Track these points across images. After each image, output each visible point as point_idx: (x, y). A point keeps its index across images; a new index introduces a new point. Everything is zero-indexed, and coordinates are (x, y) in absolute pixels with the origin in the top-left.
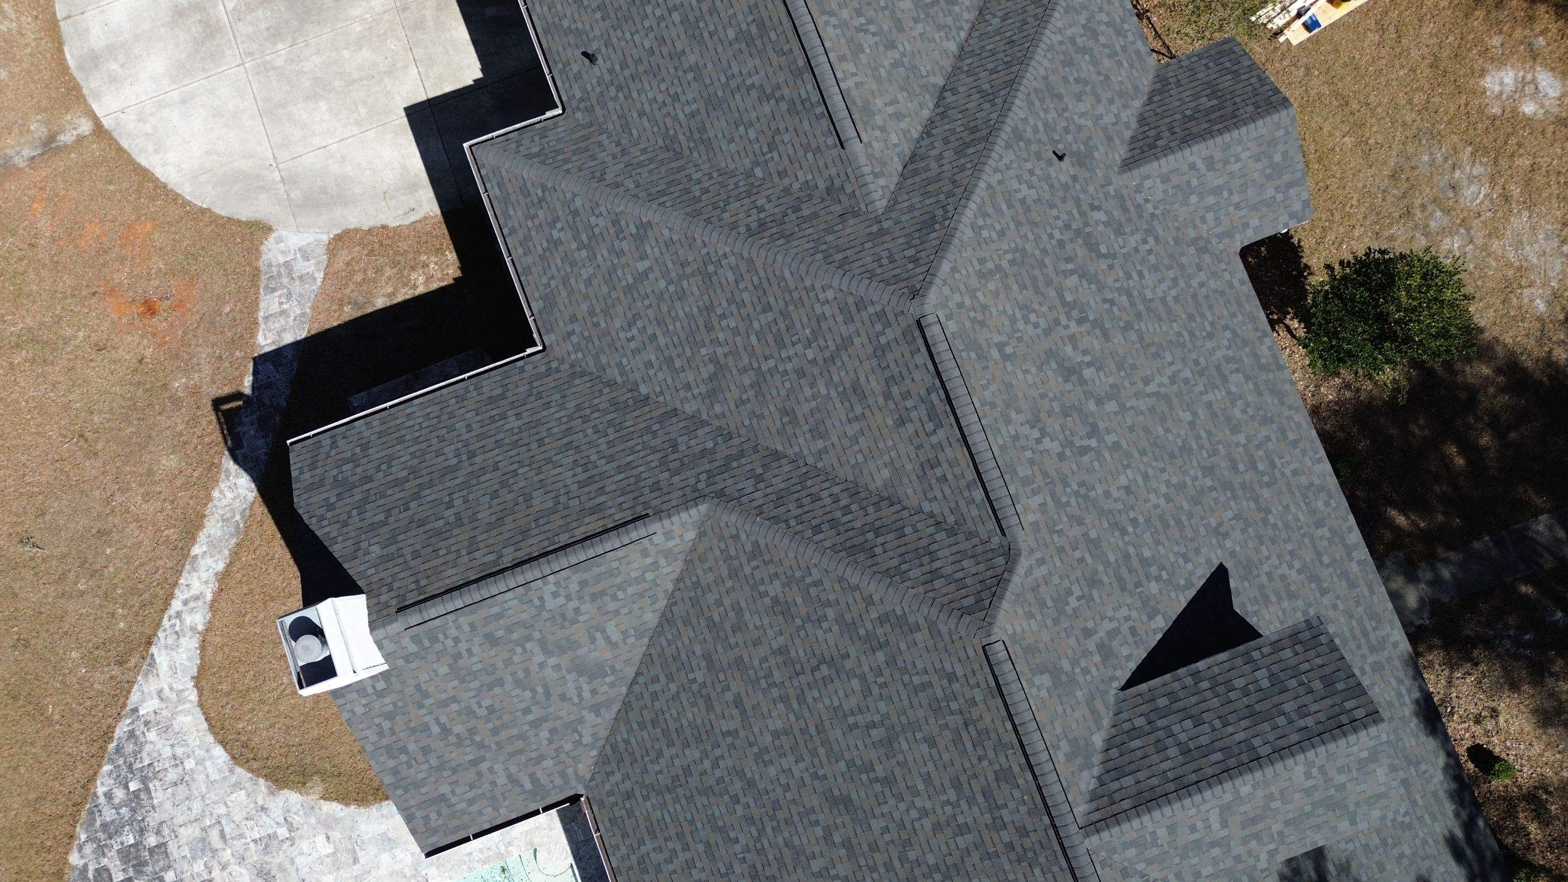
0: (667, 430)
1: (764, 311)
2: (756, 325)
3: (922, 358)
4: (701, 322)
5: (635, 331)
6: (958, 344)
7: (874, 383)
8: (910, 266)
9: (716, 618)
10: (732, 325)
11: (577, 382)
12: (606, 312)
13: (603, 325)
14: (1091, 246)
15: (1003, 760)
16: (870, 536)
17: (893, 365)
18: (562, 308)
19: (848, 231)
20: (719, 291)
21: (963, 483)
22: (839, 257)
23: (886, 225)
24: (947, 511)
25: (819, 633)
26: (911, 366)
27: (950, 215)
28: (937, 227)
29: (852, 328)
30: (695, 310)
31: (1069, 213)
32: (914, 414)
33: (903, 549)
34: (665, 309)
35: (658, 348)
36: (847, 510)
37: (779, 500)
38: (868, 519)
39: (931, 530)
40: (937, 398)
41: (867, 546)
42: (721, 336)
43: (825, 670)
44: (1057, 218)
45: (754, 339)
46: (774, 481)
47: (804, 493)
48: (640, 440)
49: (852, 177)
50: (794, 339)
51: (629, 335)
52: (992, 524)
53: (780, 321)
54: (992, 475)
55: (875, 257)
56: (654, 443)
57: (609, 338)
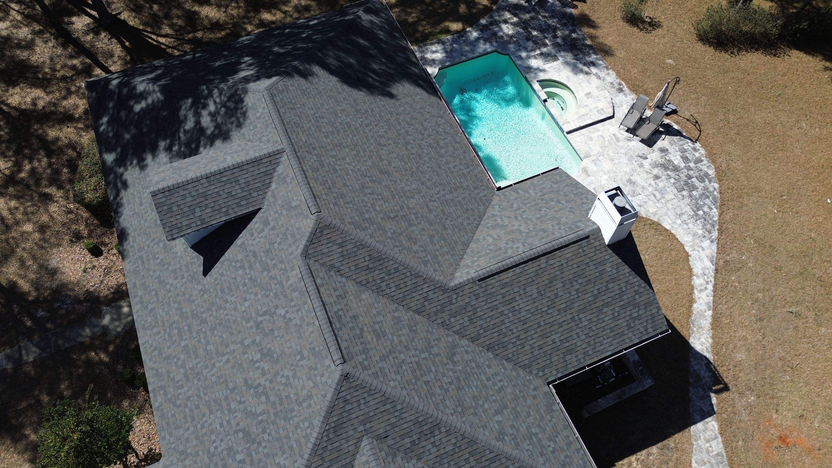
0: (475, 330)
1: (428, 382)
2: (432, 376)
3: (344, 345)
4: (463, 383)
5: (499, 384)
6: (324, 353)
7: (369, 337)
8: (348, 397)
9: (442, 241)
10: (445, 378)
11: (527, 362)
12: (516, 398)
13: (517, 391)
14: (247, 434)
15: (315, 175)
16: (371, 266)
17: (359, 344)
18: (541, 404)
19: (383, 425)
20: (454, 397)
21: (326, 287)
22: (388, 406)
23: (361, 428)
24: (334, 276)
25: (394, 228)
26: (349, 341)
27: (325, 434)
28: (333, 425)
29: (380, 365)
30: (467, 389)
31: (257, 453)
32: (349, 319)
33: (356, 258)
34: (484, 392)
35: (485, 374)
36: (382, 280)
37: (415, 286)
38: (372, 274)
39: (342, 268)
40: (337, 325)
41: (372, 261)
42: (451, 373)
43: (392, 215)
44: (265, 447)
45: (433, 369)
46: (419, 297)
47: (404, 290)
48: (489, 324)
49: (381, 461)
50: (411, 365)
51: (502, 383)
52: (313, 268)
53: (419, 376)
54: (311, 288)
55: (368, 404)
56: (481, 322)
57: (513, 383)
